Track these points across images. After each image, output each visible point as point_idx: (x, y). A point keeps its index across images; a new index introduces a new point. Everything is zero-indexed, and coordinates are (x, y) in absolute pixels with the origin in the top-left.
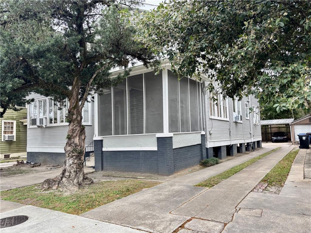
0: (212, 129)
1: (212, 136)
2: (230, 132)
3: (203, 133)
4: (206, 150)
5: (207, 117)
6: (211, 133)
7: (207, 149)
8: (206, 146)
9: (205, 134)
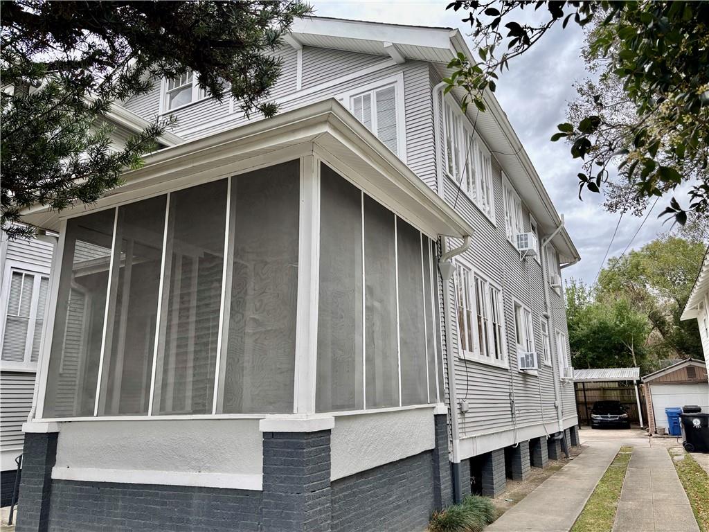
0: (468, 396)
1: (467, 420)
2: (512, 403)
3: (441, 409)
4: (449, 472)
5: (452, 353)
6: (465, 409)
7: (453, 466)
8: (450, 457)
9: (446, 412)
